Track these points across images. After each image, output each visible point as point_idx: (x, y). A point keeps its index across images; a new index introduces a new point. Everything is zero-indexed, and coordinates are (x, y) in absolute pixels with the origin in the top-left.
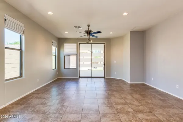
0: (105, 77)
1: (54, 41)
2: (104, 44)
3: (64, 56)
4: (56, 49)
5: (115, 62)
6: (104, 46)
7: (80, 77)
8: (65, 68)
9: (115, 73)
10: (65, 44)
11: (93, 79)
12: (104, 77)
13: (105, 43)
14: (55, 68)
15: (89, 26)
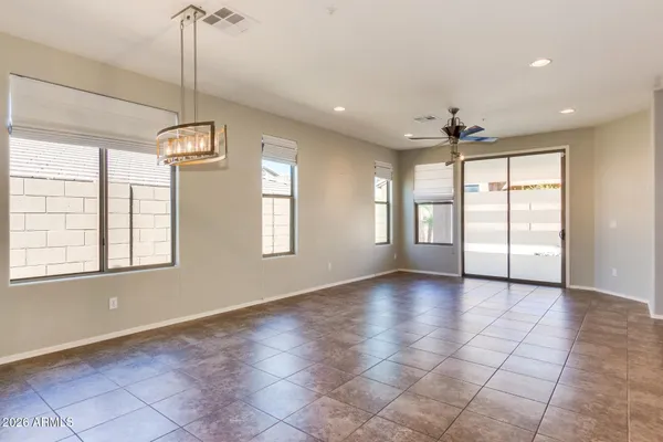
0: (568, 285)
1: (379, 163)
2: (564, 151)
3: (416, 205)
4: (391, 182)
5: (613, 225)
6: (563, 159)
7: (464, 275)
8: (417, 242)
9: (615, 272)
10: (419, 168)
11: (514, 286)
12: (562, 285)
13: (567, 148)
14: (388, 242)
15: (454, 111)
